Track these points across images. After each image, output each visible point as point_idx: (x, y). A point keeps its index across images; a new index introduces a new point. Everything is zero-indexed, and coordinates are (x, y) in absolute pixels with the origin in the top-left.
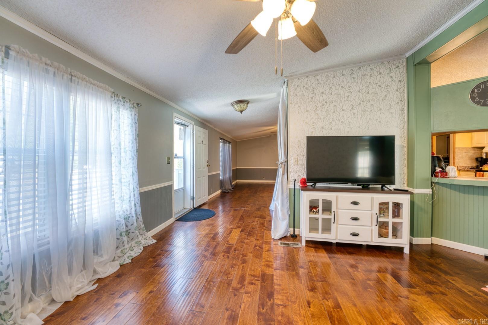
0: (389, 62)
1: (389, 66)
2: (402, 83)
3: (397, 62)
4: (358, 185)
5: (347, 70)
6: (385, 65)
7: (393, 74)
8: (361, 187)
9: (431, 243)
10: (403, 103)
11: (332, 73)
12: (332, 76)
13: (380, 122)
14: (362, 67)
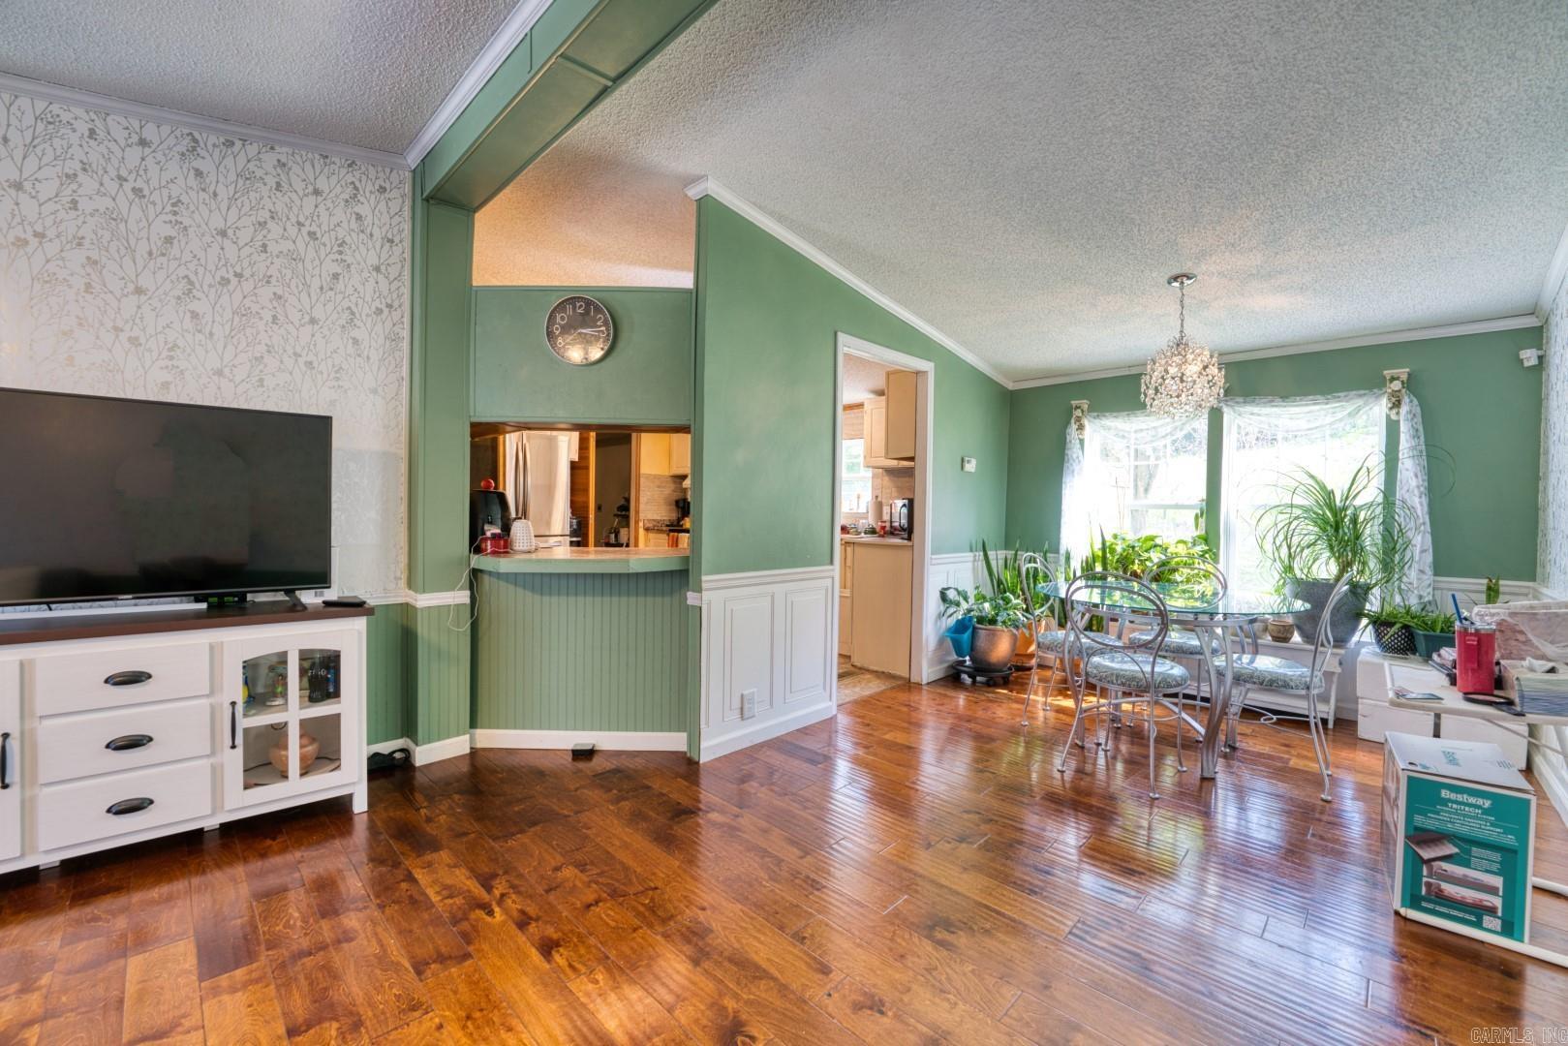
0: (353, 162)
1: (350, 178)
2: (397, 250)
3: (381, 175)
4: (197, 600)
5: (166, 129)
6: (336, 167)
7: (364, 210)
8: (204, 606)
9: (471, 748)
10: (396, 315)
11: (80, 112)
12: (83, 128)
13: (309, 364)
14: (238, 144)
